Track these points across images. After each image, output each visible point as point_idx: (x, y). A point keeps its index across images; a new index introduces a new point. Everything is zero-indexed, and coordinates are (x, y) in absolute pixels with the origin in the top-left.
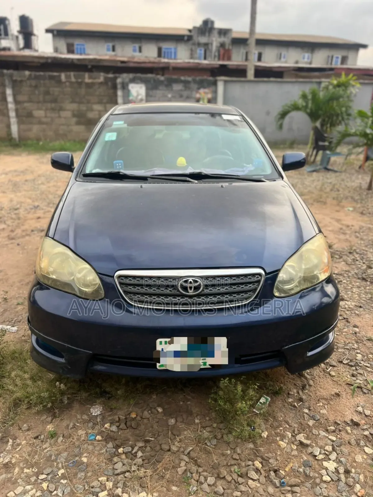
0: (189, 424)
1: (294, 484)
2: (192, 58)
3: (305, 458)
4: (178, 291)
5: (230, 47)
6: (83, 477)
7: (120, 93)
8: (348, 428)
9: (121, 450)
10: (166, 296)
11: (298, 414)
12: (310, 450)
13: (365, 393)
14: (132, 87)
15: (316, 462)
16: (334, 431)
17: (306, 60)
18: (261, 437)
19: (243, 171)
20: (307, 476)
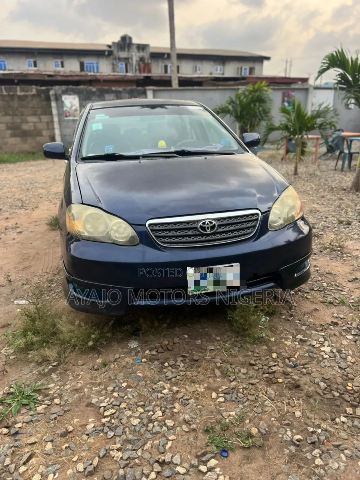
0: (213, 342)
1: (304, 363)
2: (114, 71)
3: (307, 348)
4: (199, 231)
5: (150, 61)
6: (144, 385)
7: (53, 104)
8: (332, 327)
9: (166, 364)
10: (190, 236)
11: (292, 324)
12: (308, 343)
13: (336, 306)
14: (65, 99)
15: (315, 349)
16: (322, 330)
17: (219, 71)
18: (270, 341)
19: (216, 148)
20: (312, 358)
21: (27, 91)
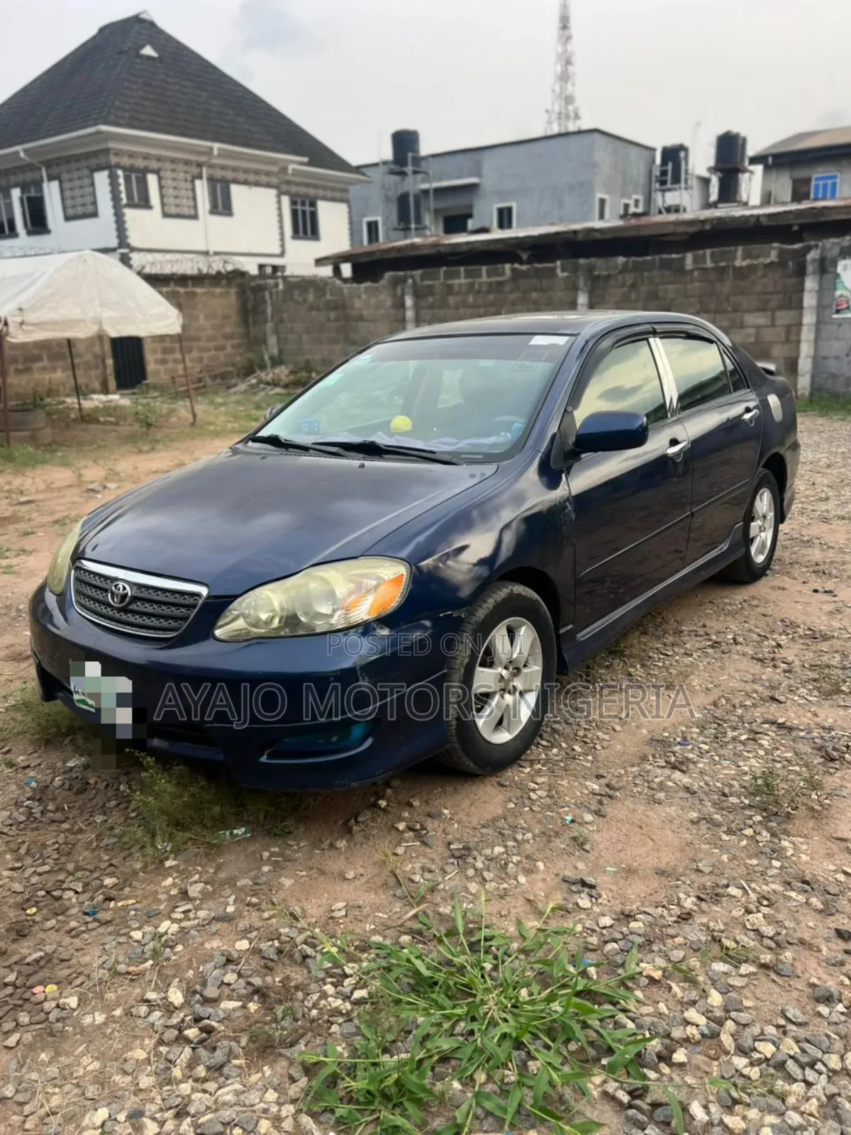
7: (810, 283)
12: (183, 903)
14: (845, 268)
15: (162, 917)
21: (758, 257)
